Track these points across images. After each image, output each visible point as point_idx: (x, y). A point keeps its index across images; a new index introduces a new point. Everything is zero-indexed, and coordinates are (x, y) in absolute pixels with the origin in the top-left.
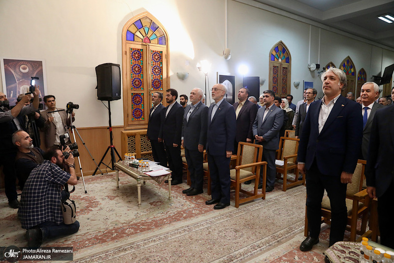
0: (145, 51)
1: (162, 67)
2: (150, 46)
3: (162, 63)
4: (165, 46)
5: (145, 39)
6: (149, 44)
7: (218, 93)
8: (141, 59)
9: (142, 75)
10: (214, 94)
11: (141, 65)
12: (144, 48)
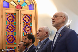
0: (17, 15)
1: (32, 26)
2: (21, 11)
3: (32, 23)
4: (34, 11)
5: (18, 6)
6: (21, 9)
7: (58, 19)
8: (14, 21)
9: (15, 33)
10: (54, 20)
11: (14, 25)
12: (17, 12)
